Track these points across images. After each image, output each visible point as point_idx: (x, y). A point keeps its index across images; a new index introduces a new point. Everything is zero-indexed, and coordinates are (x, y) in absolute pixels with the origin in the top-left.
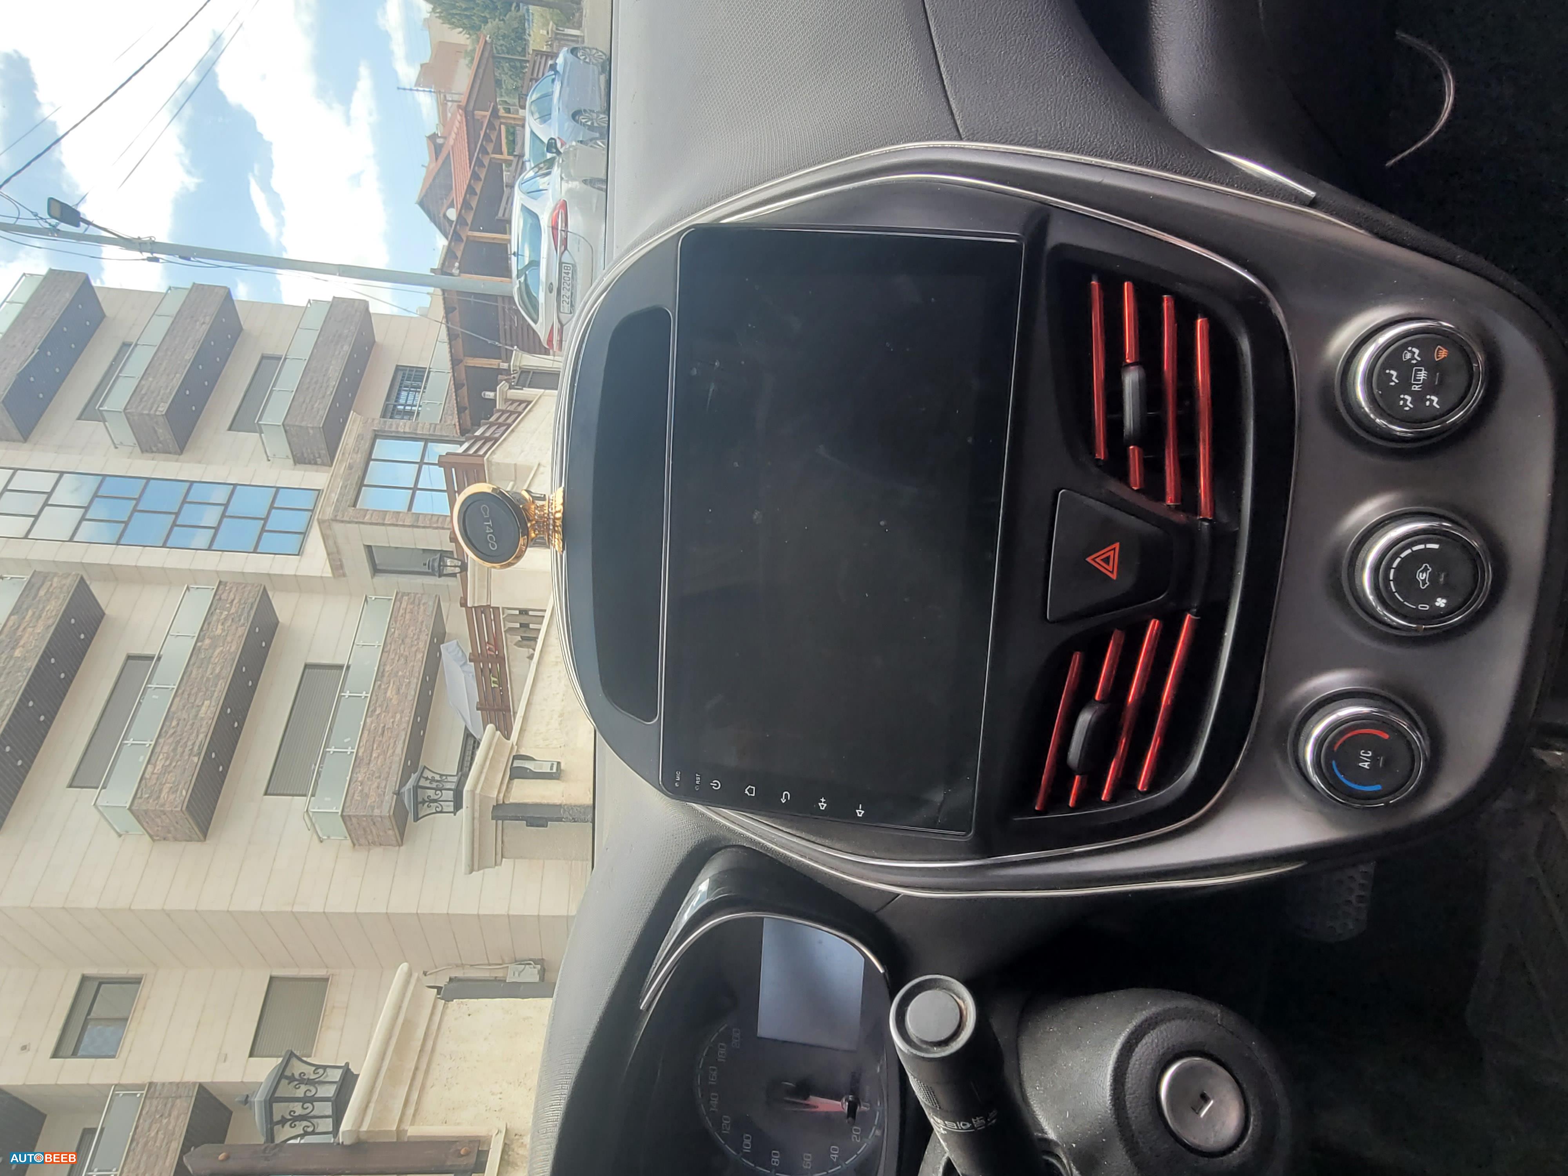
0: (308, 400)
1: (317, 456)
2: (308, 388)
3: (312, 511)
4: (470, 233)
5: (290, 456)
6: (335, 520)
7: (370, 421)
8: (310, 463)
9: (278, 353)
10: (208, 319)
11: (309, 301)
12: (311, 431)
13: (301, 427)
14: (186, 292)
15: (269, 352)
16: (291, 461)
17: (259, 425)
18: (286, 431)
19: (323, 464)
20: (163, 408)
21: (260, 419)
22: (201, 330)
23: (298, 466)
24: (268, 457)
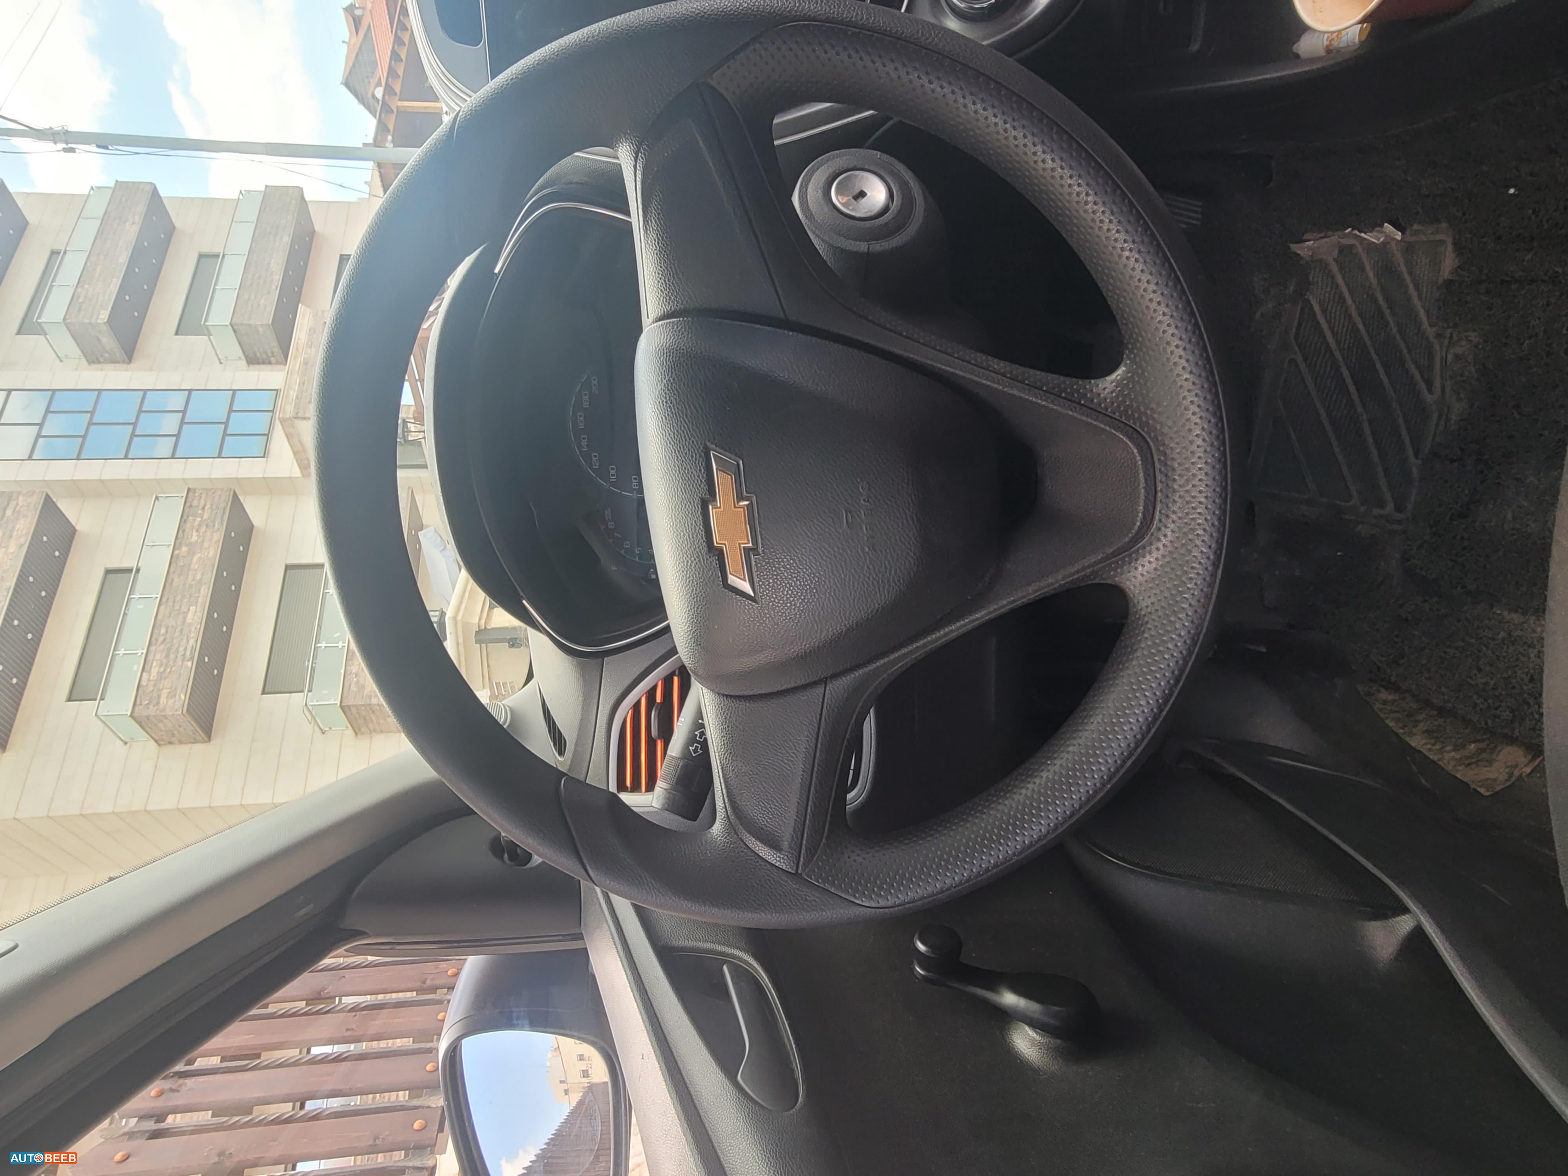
0: (253, 297)
1: (270, 354)
2: (251, 284)
3: (272, 411)
4: (400, 104)
5: (243, 357)
6: (296, 418)
7: (320, 313)
8: (264, 363)
9: (215, 250)
10: (137, 219)
11: (241, 192)
12: (261, 329)
13: (249, 325)
14: (111, 191)
15: (206, 249)
16: (244, 363)
17: (206, 327)
18: (235, 331)
19: (278, 363)
20: (104, 315)
21: (206, 321)
22: (131, 231)
23: (252, 367)
24: (219, 359)
